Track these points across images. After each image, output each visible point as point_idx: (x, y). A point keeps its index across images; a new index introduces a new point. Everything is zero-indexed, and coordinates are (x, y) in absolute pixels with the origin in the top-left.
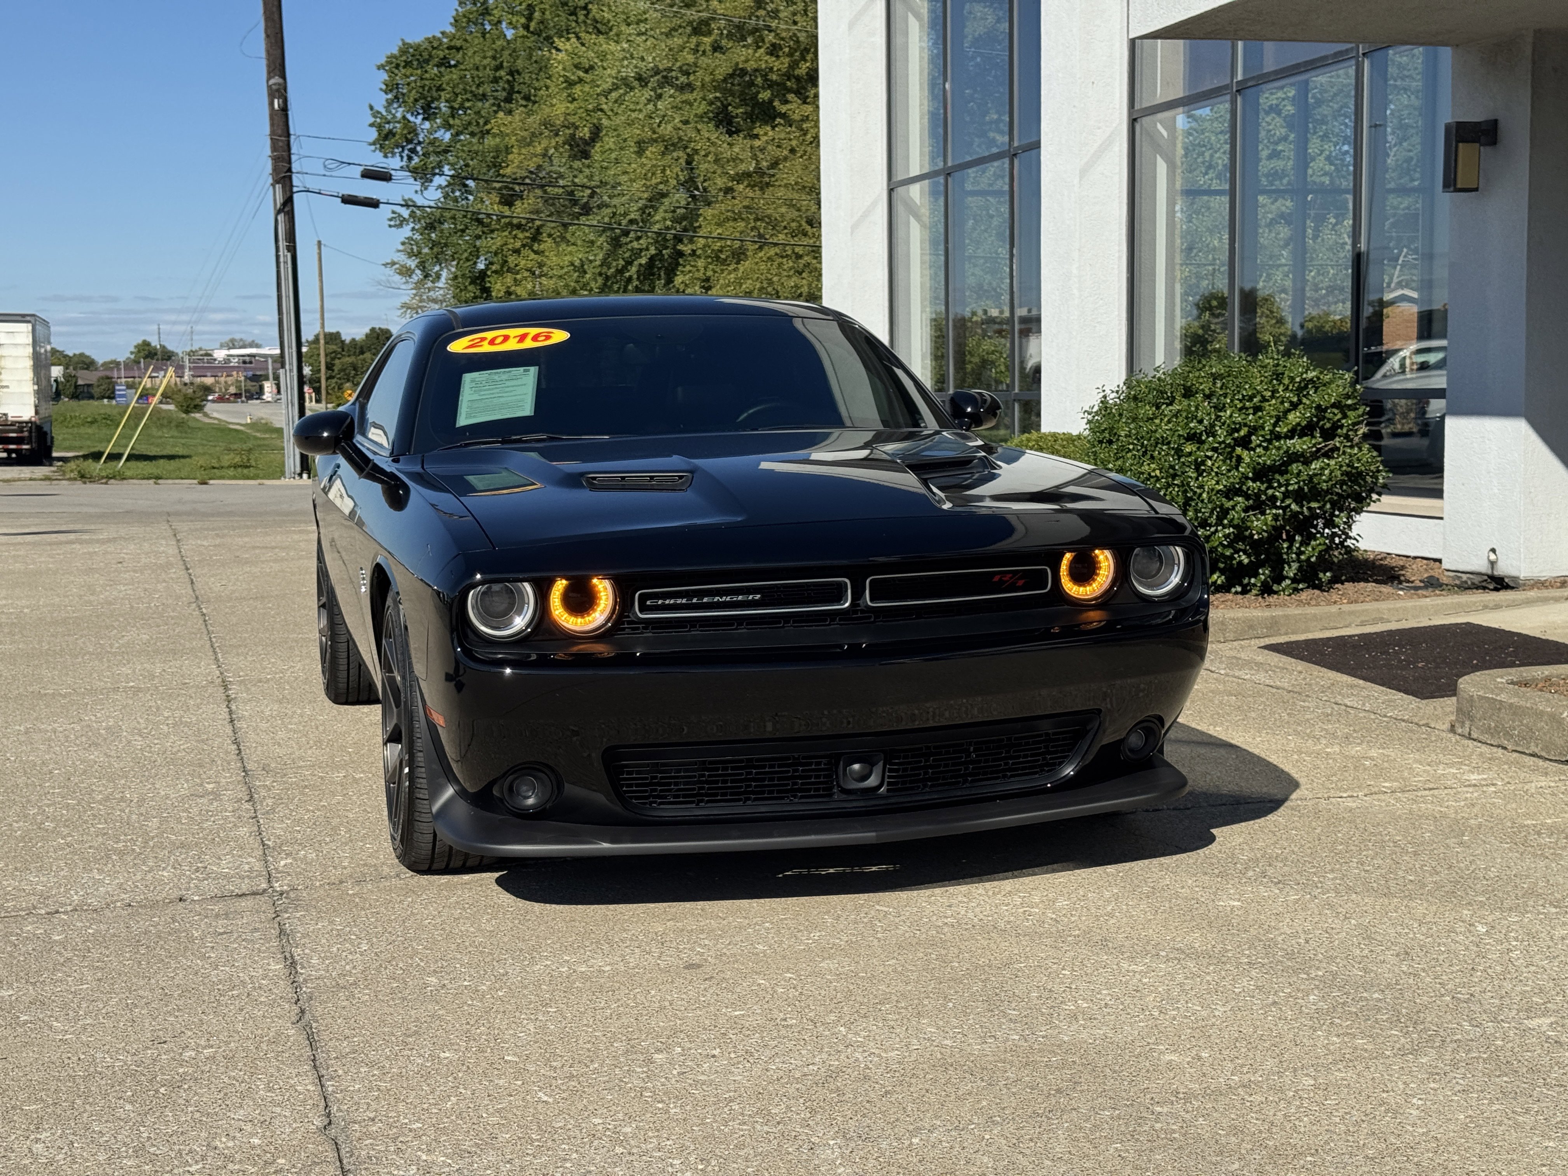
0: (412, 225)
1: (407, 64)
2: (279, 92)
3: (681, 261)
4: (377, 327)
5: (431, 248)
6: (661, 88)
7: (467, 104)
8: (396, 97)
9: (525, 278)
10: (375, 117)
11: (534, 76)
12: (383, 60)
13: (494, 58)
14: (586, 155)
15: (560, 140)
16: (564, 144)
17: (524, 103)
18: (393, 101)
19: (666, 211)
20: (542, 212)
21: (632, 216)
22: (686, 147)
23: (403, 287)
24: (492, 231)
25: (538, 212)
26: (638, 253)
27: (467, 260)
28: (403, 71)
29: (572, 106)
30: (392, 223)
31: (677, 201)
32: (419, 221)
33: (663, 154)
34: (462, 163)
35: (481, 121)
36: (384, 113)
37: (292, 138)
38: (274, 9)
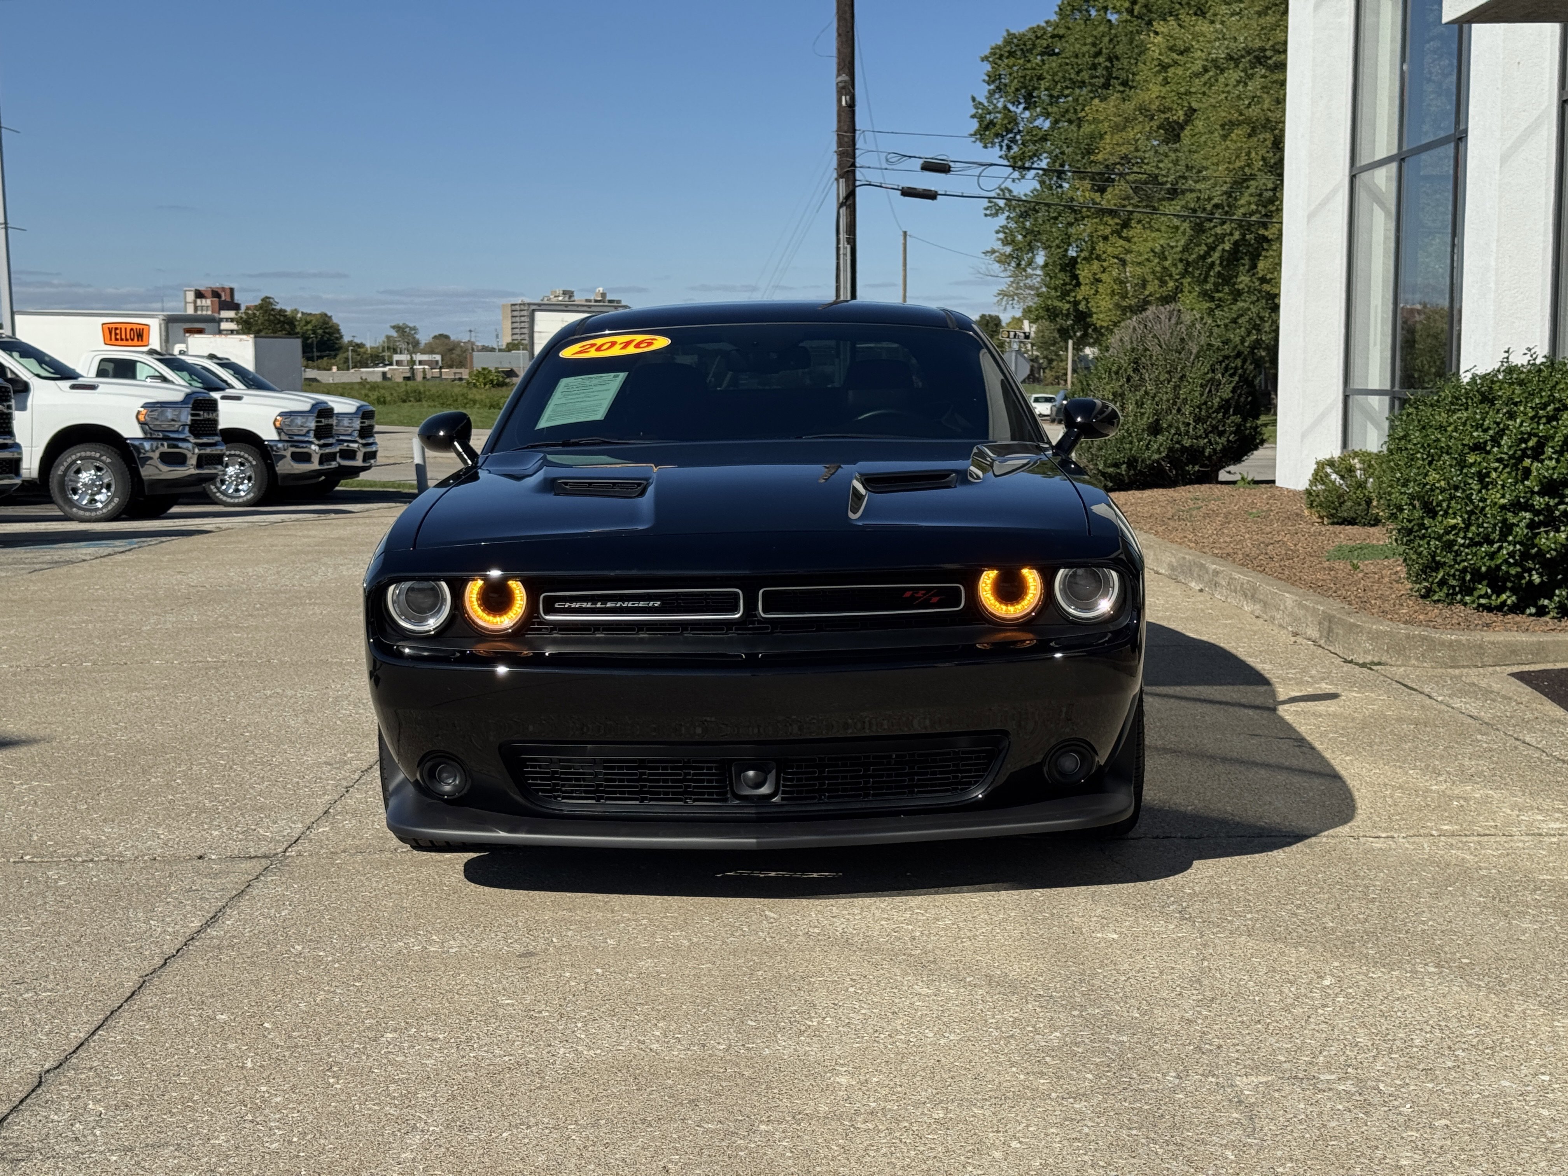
0: (1007, 214)
1: (1011, 54)
2: (847, 88)
3: (1265, 245)
4: (987, 313)
5: (1025, 236)
6: (1252, 68)
7: (1066, 92)
8: (998, 88)
9: (1111, 265)
10: (977, 108)
11: (1133, 61)
12: (987, 52)
13: (1094, 45)
14: (1177, 138)
15: (1155, 124)
16: (1159, 128)
17: (1121, 88)
18: (994, 92)
19: (1251, 195)
20: (1132, 198)
21: (1216, 201)
22: (1272, 130)
23: (1002, 275)
24: (1083, 218)
25: (1128, 198)
26: (1220, 239)
27: (1058, 247)
28: (1006, 61)
29: (1164, 90)
30: (988, 212)
31: (1264, 184)
32: (1014, 209)
33: (1250, 136)
34: (1058, 151)
35: (1079, 108)
36: (986, 104)
37: (858, 133)
38: (847, 8)
